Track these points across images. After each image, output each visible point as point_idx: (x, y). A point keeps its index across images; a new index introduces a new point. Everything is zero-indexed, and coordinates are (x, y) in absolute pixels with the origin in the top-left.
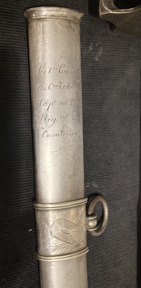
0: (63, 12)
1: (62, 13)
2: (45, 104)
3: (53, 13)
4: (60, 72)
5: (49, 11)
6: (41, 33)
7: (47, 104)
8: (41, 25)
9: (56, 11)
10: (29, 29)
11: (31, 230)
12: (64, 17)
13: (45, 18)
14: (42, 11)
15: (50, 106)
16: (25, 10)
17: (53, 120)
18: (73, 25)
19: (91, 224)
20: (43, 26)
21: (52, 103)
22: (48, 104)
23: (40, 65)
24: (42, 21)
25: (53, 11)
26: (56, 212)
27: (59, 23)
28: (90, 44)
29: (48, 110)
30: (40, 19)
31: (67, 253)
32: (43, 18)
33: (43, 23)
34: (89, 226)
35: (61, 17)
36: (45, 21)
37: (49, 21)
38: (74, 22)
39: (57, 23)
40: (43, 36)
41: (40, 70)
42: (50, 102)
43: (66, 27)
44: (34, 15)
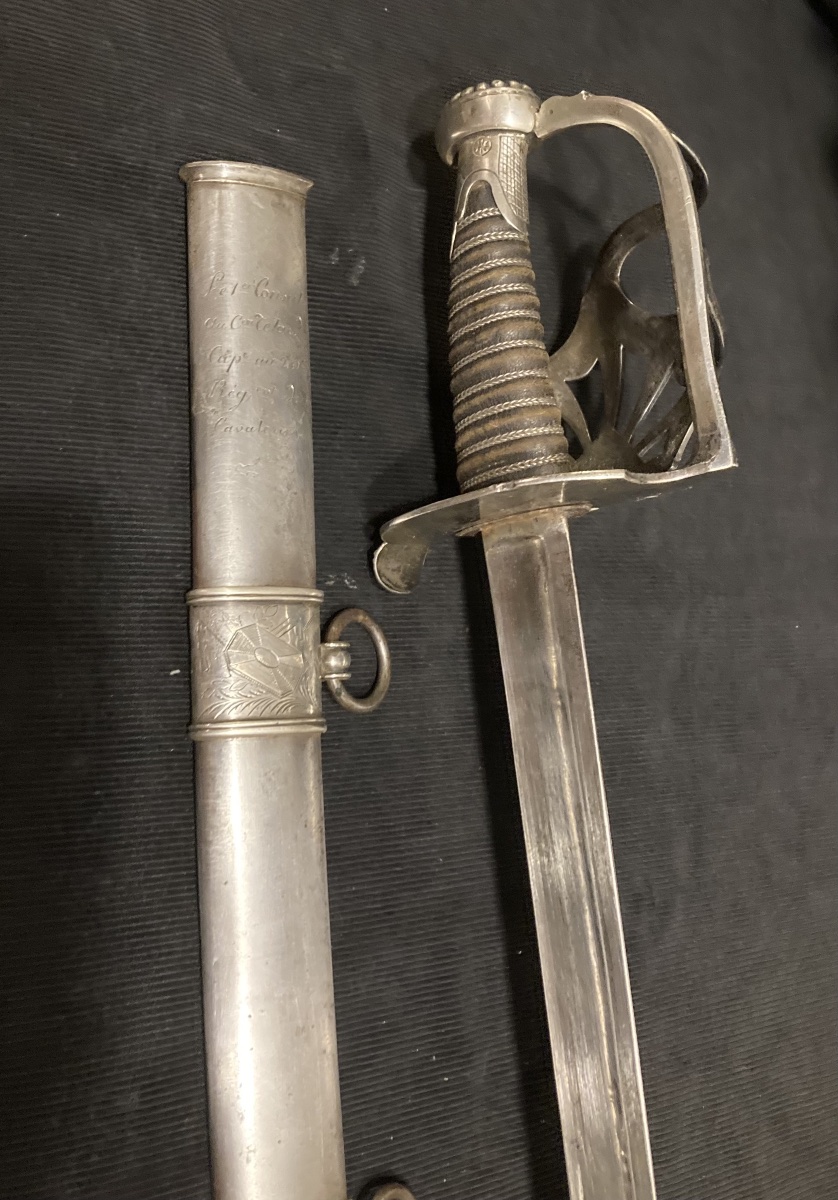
0: (265, 174)
1: (263, 176)
2: (222, 359)
3: (243, 174)
4: (257, 295)
5: (233, 169)
6: (216, 212)
7: (225, 358)
8: (217, 195)
9: (250, 171)
10: (189, 201)
11: (178, 671)
12: (266, 184)
13: (226, 183)
14: (221, 168)
15: (234, 363)
16: (181, 164)
17: (241, 396)
18: (287, 202)
19: (333, 662)
20: (221, 198)
21: (237, 358)
22: (229, 360)
23: (212, 277)
24: (220, 188)
25: (242, 171)
26: (242, 609)
27: (256, 194)
28: (332, 250)
29: (228, 371)
30: (214, 185)
31: (267, 716)
32: (222, 183)
33: (220, 193)
34: (328, 667)
35: (261, 183)
36: (226, 188)
37: (234, 189)
38: (290, 197)
39: (251, 195)
40: (220, 218)
41: (211, 287)
42: (233, 354)
43: (273, 205)
44: (201, 176)
